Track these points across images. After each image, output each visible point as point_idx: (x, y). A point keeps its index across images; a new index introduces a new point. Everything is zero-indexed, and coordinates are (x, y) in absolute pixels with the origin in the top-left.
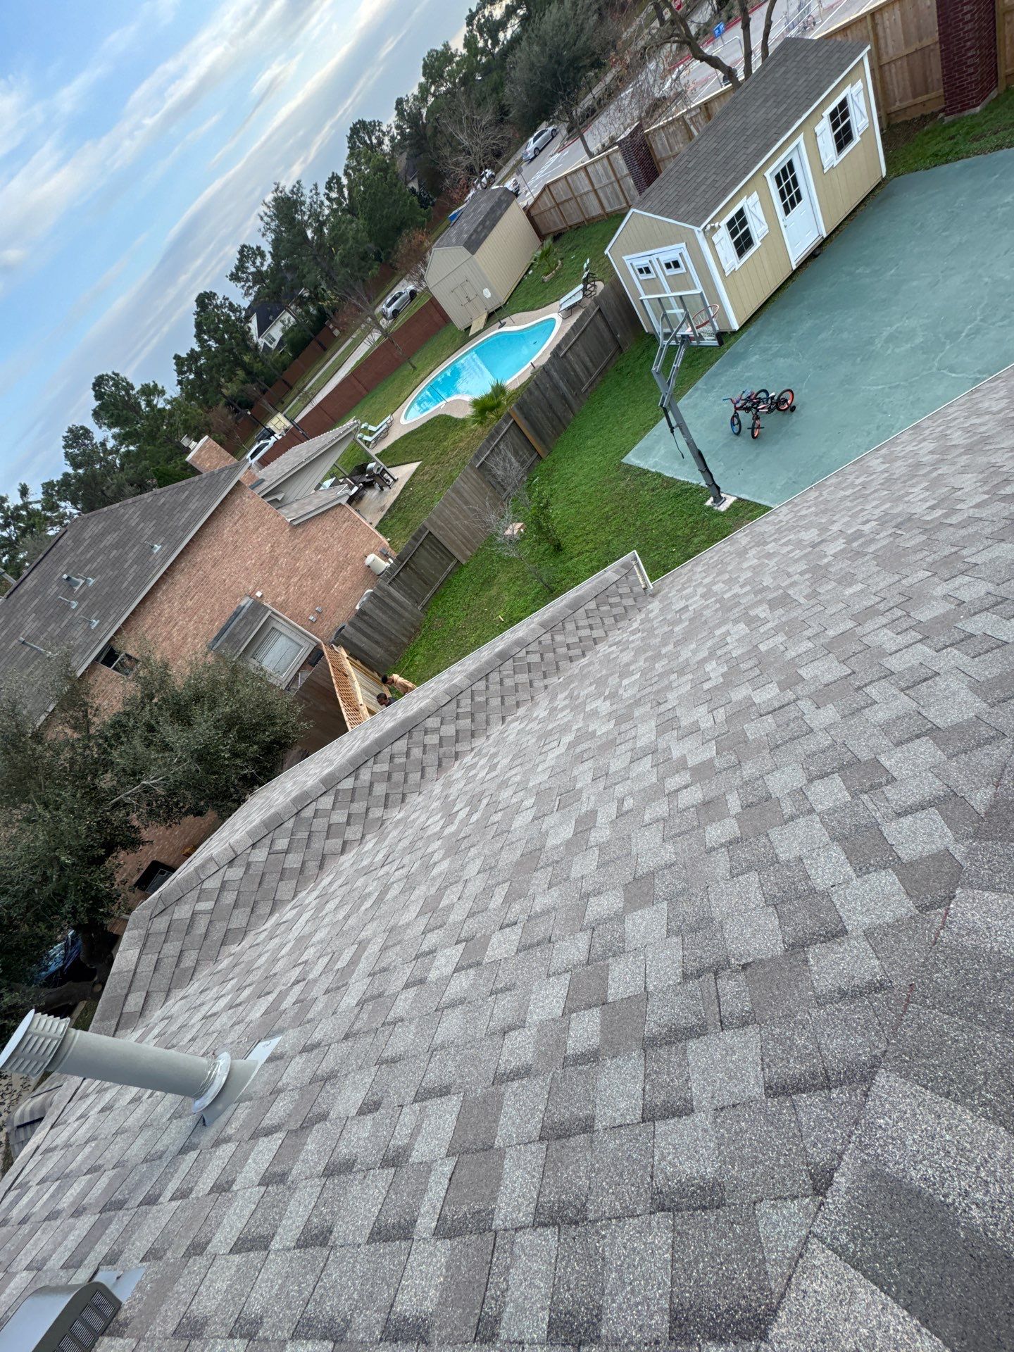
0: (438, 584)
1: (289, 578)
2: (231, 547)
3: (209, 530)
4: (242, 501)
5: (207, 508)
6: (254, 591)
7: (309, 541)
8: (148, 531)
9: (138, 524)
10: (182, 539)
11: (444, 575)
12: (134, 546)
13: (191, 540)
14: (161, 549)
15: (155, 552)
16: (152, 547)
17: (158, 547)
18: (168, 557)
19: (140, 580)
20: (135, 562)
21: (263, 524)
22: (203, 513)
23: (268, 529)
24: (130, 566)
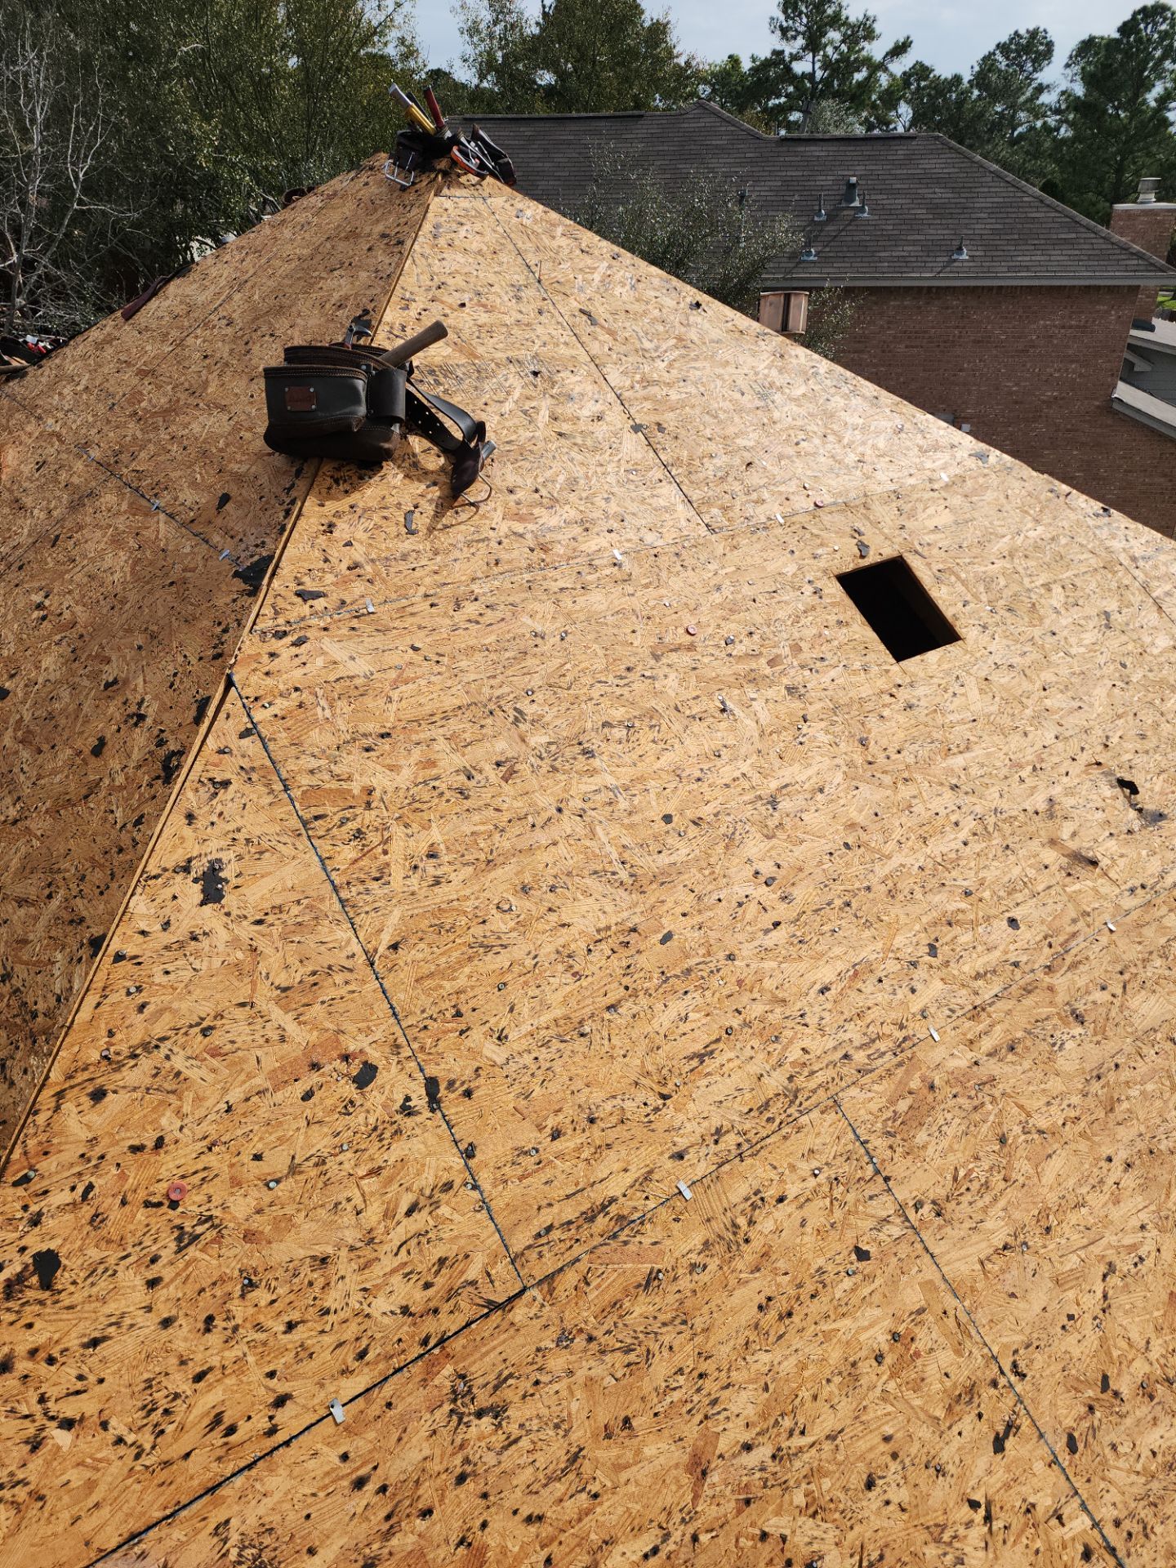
2: (1021, 346)
3: (1029, 300)
4: (1108, 312)
5: (1065, 274)
7: (1097, 445)
8: (980, 229)
9: (982, 210)
10: (998, 276)
12: (947, 227)
14: (964, 261)
15: (956, 257)
16: (960, 249)
17: (964, 255)
18: (959, 278)
19: (901, 266)
20: (923, 243)
22: (1056, 276)
23: (1081, 375)
24: (914, 243)
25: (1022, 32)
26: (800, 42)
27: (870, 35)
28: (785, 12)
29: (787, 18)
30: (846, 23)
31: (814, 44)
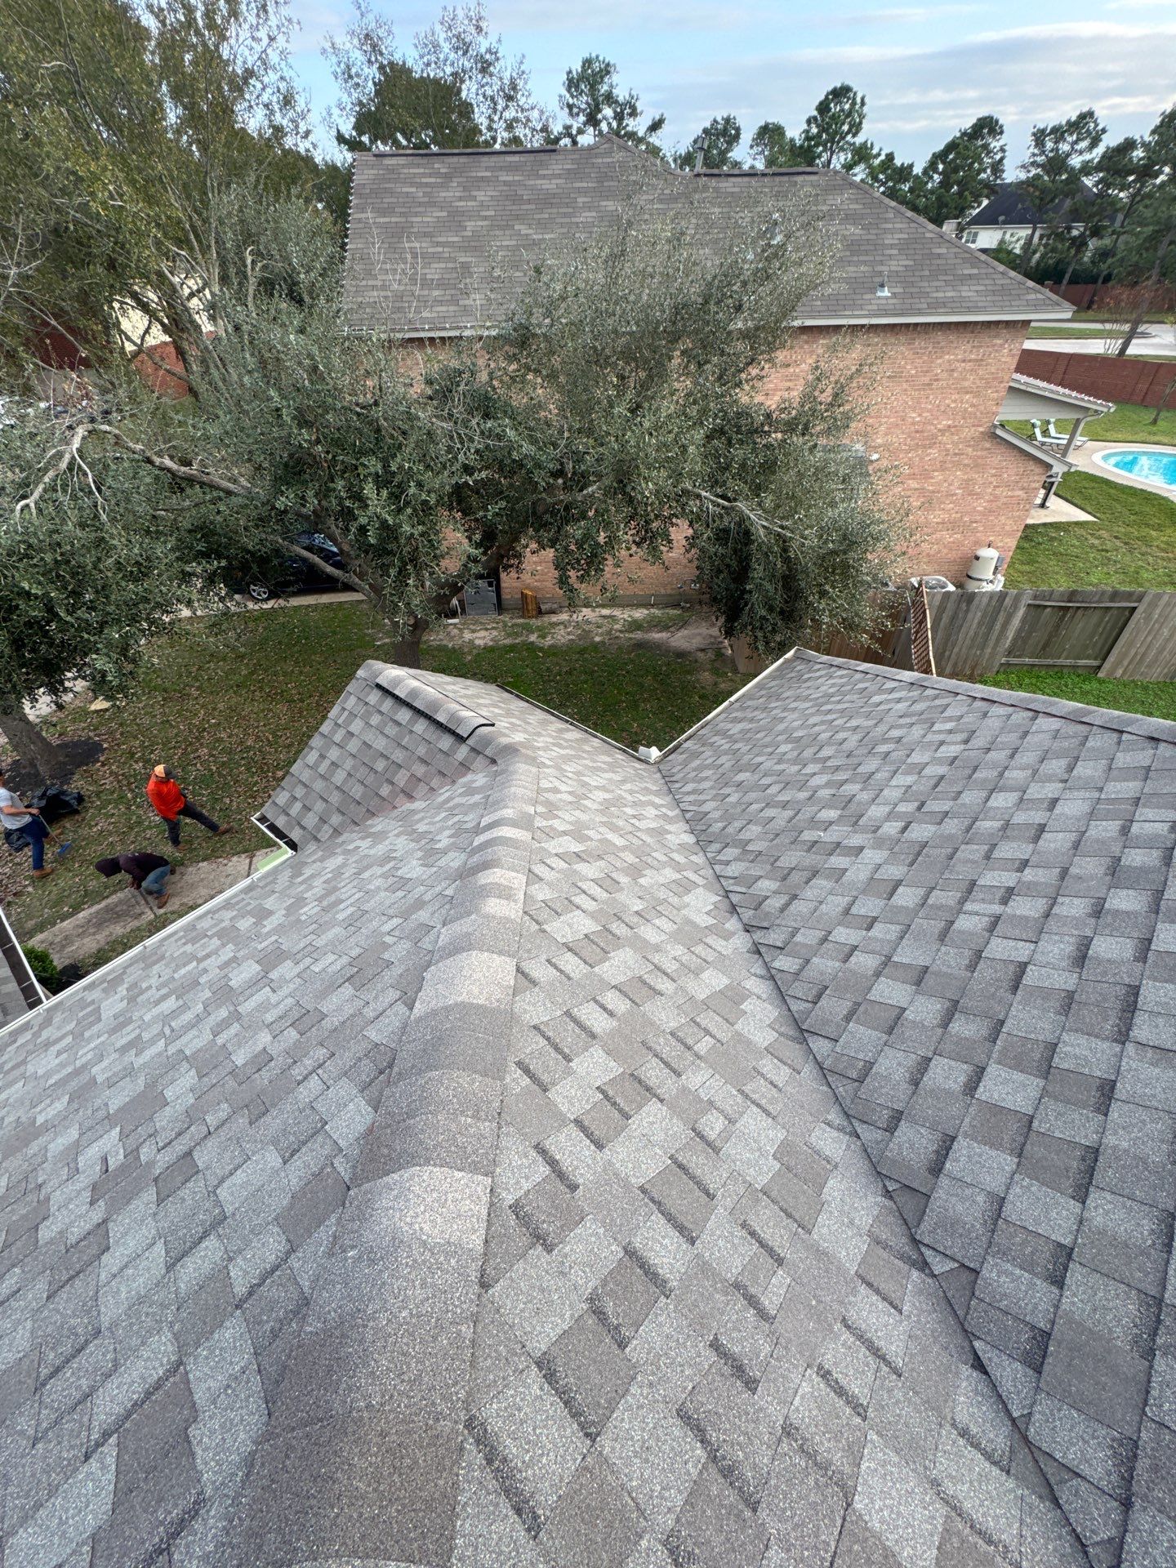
0: (1050, 661)
1: (912, 476)
2: (926, 380)
3: (940, 336)
4: (1001, 345)
5: (976, 310)
6: (875, 449)
7: (976, 466)
8: (894, 266)
9: (892, 246)
10: (920, 313)
11: (1068, 662)
12: (865, 263)
13: (916, 325)
14: (887, 298)
15: (879, 294)
16: (882, 286)
17: (886, 293)
18: (886, 315)
19: (835, 305)
20: (847, 281)
21: (977, 394)
22: (969, 311)
23: (973, 405)
24: (840, 280)
25: (719, 119)
26: (582, 118)
27: (634, 113)
28: (569, 90)
29: (572, 96)
30: (616, 102)
31: (593, 120)
